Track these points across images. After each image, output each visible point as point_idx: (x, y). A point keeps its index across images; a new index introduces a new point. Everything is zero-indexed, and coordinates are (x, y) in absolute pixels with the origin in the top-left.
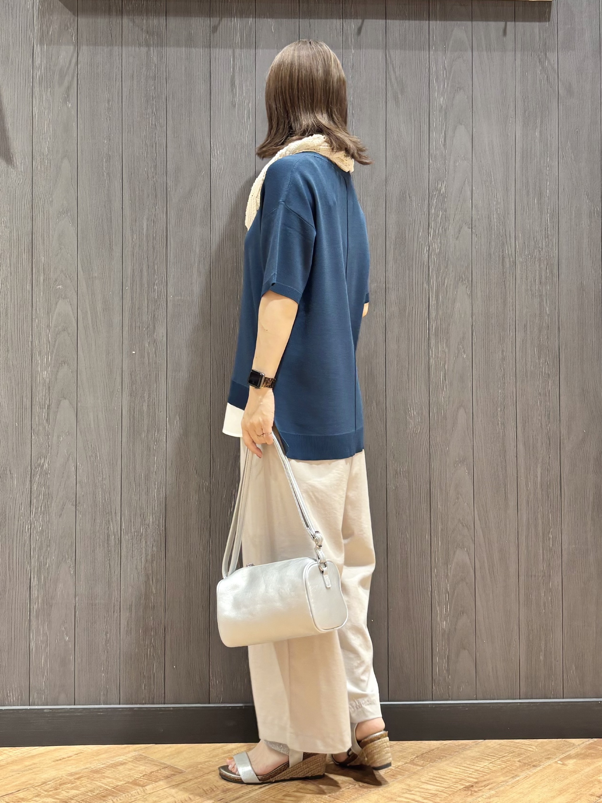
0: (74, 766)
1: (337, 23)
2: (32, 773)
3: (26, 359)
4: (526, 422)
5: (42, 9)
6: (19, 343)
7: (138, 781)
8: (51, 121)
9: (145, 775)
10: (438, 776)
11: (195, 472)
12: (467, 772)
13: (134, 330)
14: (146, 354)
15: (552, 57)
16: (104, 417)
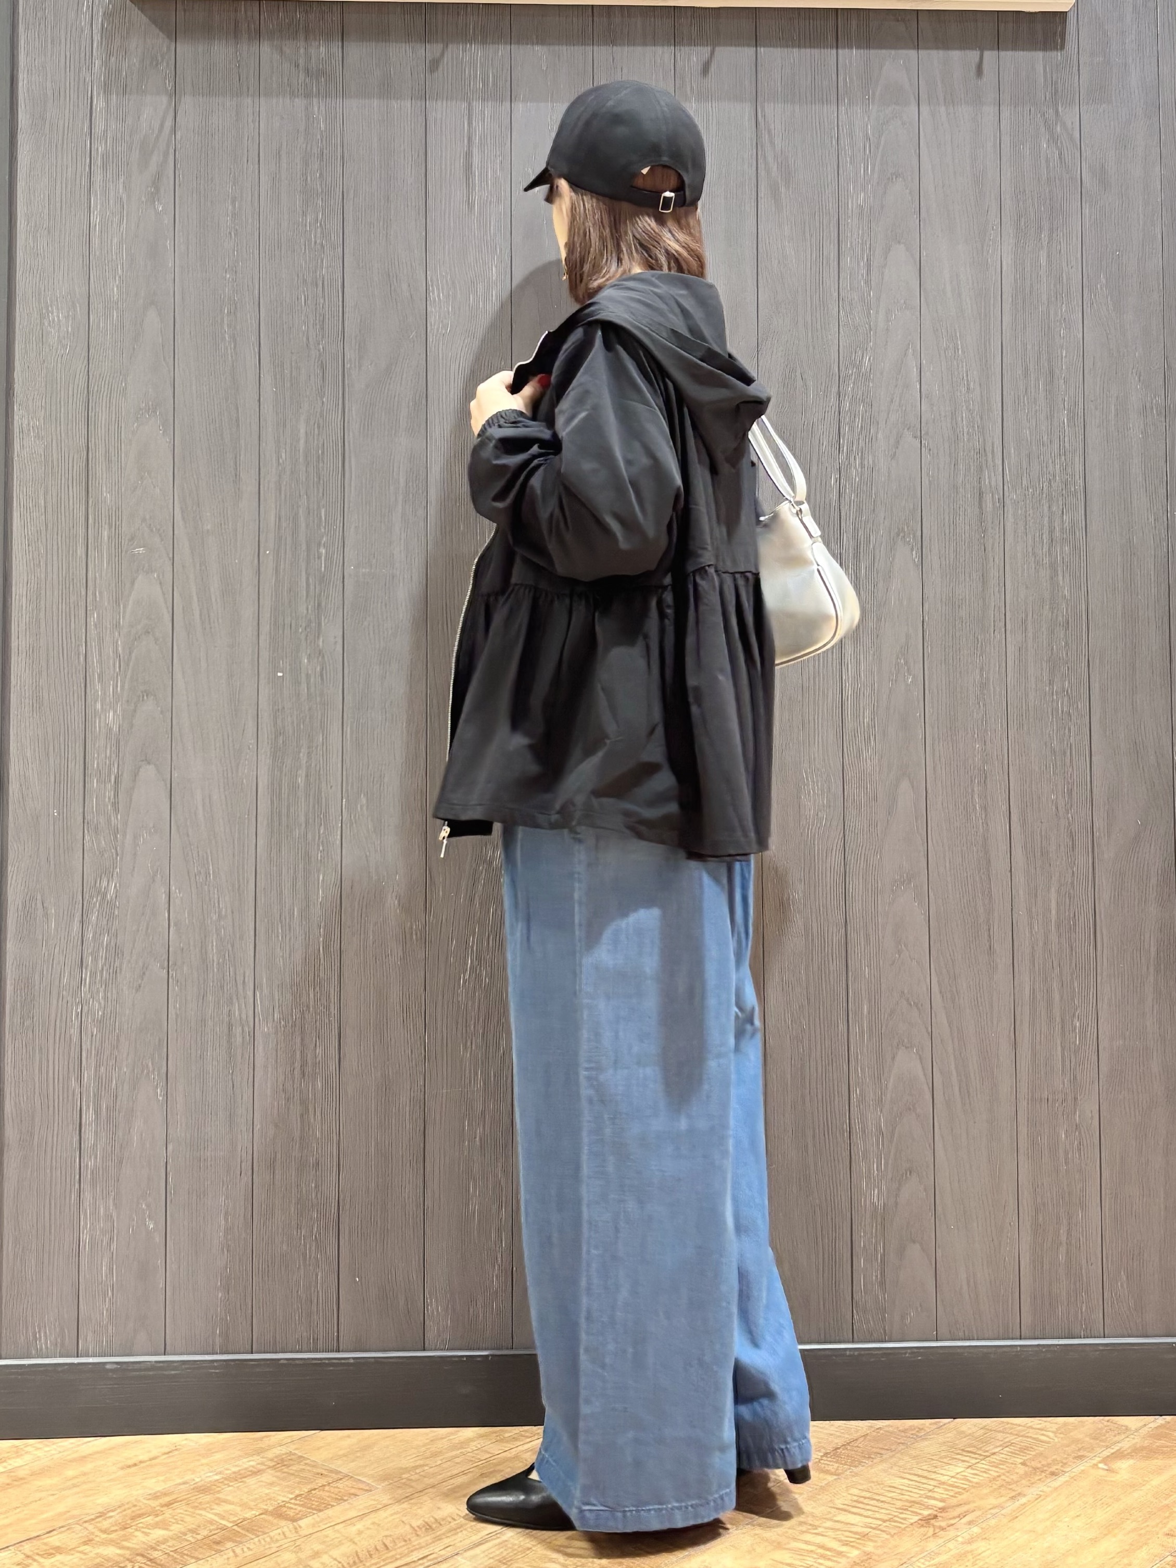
0: (162, 1478)
1: (663, 54)
2: (78, 1493)
3: (75, 688)
4: (1028, 804)
5: (110, 28)
6: (61, 658)
7: (285, 1509)
8: (124, 235)
9: (297, 1496)
10: (868, 1495)
11: (396, 902)
12: (924, 1486)
13: (281, 632)
14: (303, 676)
15: (1070, 116)
16: (223, 797)
